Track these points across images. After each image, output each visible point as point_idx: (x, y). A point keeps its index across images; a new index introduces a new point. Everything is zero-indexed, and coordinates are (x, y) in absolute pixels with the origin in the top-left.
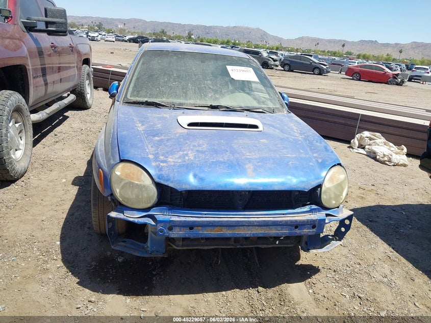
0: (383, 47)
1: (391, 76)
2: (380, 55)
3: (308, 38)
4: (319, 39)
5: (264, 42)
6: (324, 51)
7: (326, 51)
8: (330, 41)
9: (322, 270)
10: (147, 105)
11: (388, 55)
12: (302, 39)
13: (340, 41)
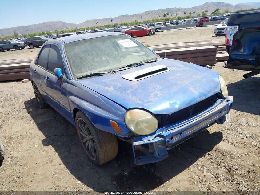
0: (132, 17)
1: (148, 31)
2: (132, 21)
3: (91, 21)
4: (97, 20)
5: (66, 28)
6: (102, 26)
7: (103, 26)
8: (103, 20)
9: (223, 132)
10: (91, 76)
11: (136, 21)
12: (87, 22)
13: (108, 19)
